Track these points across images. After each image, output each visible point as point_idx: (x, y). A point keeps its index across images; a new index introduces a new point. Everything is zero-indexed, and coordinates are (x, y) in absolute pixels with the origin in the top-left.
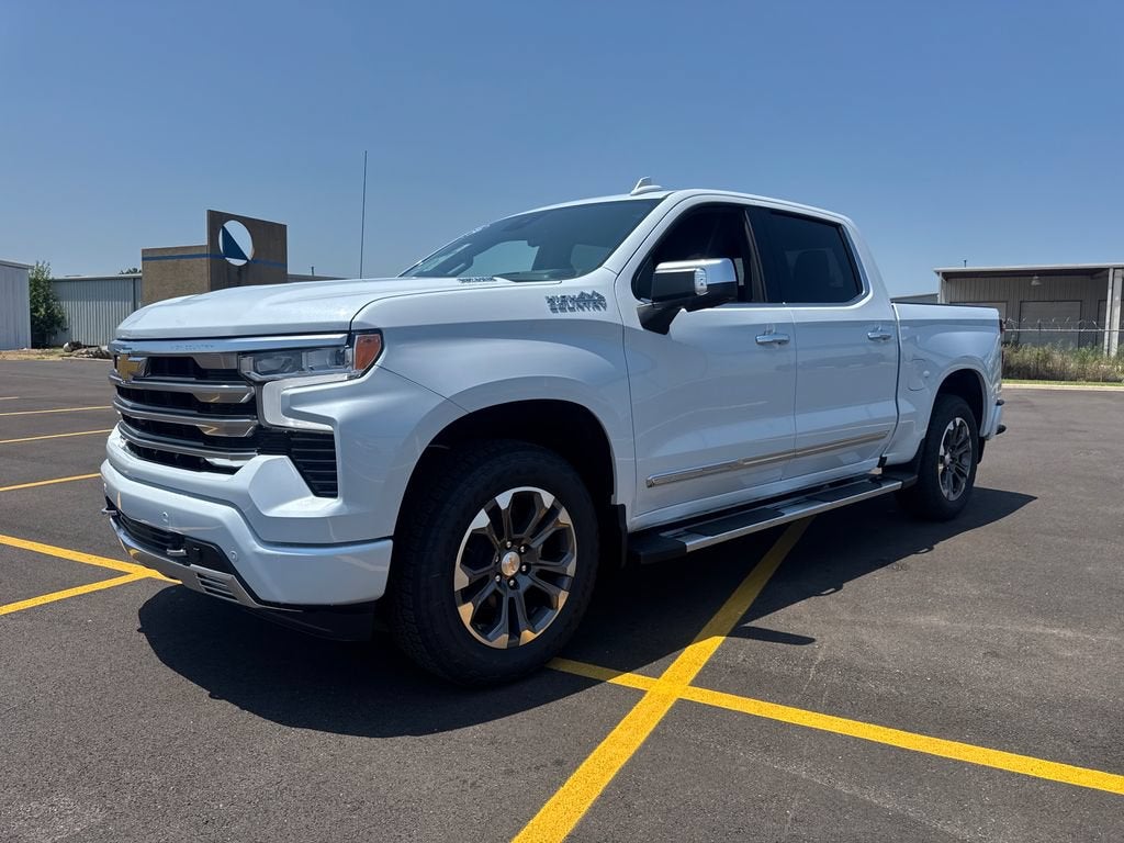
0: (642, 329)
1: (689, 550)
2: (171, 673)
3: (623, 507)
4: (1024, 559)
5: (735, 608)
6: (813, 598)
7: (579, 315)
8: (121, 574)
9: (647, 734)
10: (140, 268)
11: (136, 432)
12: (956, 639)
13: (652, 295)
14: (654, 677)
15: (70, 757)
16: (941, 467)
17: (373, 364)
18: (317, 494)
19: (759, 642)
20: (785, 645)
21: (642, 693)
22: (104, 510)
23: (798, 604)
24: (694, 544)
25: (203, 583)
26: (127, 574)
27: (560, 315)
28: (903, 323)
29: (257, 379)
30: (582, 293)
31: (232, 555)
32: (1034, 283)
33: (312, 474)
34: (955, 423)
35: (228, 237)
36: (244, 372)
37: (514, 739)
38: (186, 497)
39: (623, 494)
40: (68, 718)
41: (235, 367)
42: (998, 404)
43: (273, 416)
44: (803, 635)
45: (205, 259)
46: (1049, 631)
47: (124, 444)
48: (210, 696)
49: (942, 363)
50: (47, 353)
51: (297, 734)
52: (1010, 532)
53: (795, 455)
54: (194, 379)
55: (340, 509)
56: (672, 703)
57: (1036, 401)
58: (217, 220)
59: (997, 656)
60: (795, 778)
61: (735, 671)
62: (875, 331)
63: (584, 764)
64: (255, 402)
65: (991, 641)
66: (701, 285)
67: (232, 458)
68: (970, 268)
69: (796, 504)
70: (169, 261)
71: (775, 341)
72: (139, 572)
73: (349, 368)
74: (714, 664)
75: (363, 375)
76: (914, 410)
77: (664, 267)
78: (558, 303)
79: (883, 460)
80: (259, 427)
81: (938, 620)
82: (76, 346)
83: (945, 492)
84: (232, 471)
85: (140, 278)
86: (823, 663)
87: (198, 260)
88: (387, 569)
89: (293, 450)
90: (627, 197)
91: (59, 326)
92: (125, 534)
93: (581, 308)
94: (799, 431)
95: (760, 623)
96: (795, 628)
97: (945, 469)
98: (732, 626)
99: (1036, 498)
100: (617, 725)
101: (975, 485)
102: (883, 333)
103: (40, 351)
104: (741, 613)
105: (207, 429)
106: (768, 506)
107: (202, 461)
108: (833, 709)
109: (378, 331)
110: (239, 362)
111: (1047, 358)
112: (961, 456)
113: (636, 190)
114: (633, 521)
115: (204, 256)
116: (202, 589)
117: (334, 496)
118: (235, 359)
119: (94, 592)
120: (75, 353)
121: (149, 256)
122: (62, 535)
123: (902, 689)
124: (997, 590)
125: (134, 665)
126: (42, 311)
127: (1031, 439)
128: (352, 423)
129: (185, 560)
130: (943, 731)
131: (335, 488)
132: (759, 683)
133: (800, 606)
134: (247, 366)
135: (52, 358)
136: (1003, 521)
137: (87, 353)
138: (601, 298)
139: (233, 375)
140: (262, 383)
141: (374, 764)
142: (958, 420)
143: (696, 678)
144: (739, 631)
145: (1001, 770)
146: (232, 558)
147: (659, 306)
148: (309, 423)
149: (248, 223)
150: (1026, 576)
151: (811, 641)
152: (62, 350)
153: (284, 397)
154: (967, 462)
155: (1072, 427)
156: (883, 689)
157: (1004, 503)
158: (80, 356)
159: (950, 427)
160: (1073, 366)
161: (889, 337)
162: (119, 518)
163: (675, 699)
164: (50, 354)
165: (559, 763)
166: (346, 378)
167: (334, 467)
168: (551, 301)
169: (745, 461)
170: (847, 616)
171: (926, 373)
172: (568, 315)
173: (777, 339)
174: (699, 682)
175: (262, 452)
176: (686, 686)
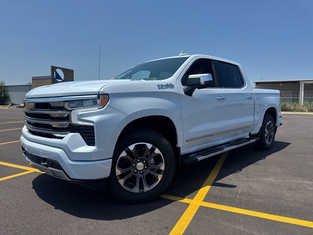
0: (184, 94)
1: (198, 160)
2: (42, 201)
3: (180, 147)
4: (292, 161)
5: (212, 177)
6: (234, 173)
7: (167, 90)
8: (26, 171)
9: (192, 217)
10: (31, 83)
11: (31, 127)
12: (278, 185)
13: (188, 85)
14: (192, 199)
15: (10, 231)
16: (266, 135)
17: (106, 105)
18: (88, 145)
19: (220, 187)
20: (229, 188)
21: (189, 204)
22: (21, 151)
23: (230, 175)
24: (200, 158)
25: (52, 173)
26: (28, 170)
27: (161, 90)
28: (256, 94)
29: (70, 109)
30: (167, 84)
31: (62, 164)
32: (280, 85)
33: (87, 139)
34: (269, 122)
35: (57, 74)
36: (66, 107)
37: (151, 220)
38: (47, 146)
39: (180, 144)
40: (10, 217)
41: (63, 106)
42: (280, 117)
43: (75, 121)
44: (233, 185)
45: (50, 80)
46: (304, 182)
47: (27, 130)
48: (55, 208)
49: (266, 105)
50: (4, 107)
51: (83, 220)
52: (286, 153)
53: (227, 132)
54: (50, 110)
55: (96, 149)
56: (198, 207)
57: (285, 117)
58: (54, 69)
59: (291, 190)
60: (240, 230)
61: (215, 196)
62: (248, 96)
63: (174, 228)
64: (69, 116)
65: (288, 185)
66: (202, 82)
67: (62, 134)
68: (263, 81)
69: (227, 146)
70: (40, 80)
71: (221, 99)
72: (32, 170)
73: (99, 106)
74: (209, 194)
75: (103, 108)
76: (259, 119)
77: (191, 76)
78: (161, 86)
79: (250, 133)
80: (70, 124)
81: (271, 179)
82: (13, 104)
83: (267, 142)
84: (62, 138)
85: (31, 85)
86: (241, 193)
87: (48, 80)
88: (110, 168)
89: (81, 131)
90: (178, 57)
91: (8, 99)
92: (28, 158)
93: (167, 88)
94: (228, 125)
95: (219, 181)
96: (231, 183)
97: (267, 136)
98: (212, 183)
99: (291, 144)
100: (182, 215)
101: (275, 140)
102: (250, 97)
103: (2, 106)
104: (214, 179)
105: (54, 125)
106: (220, 147)
107: (52, 135)
108: (247, 208)
109: (107, 94)
110: (64, 105)
111: (285, 105)
112: (271, 132)
113: (180, 55)
114: (183, 152)
115: (50, 79)
116: (52, 175)
117: (94, 145)
118: (63, 103)
119: (18, 176)
120: (12, 106)
121: (34, 79)
122: (8, 159)
123: (266, 201)
124: (286, 170)
125: (31, 200)
126: (3, 95)
127: (285, 127)
128: (99, 123)
129: (47, 166)
130: (281, 214)
131: (94, 143)
132: (223, 200)
133: (231, 176)
134: (66, 105)
135: (6, 108)
136: (283, 150)
137: (16, 106)
138: (173, 85)
139: (62, 108)
140: (71, 111)
141: (108, 230)
142: (270, 121)
143: (204, 199)
144: (214, 184)
145: (301, 226)
146: (62, 165)
147: (190, 88)
148: (86, 123)
149: (63, 69)
150: (294, 166)
151: (236, 186)
152: (9, 106)
153: (78, 115)
154: (272, 133)
155: (296, 124)
156: (260, 201)
157: (282, 145)
158: (14, 107)
159: (268, 123)
160: (292, 107)
161: (252, 98)
162: (26, 153)
163: (199, 206)
164: (5, 107)
165: (166, 228)
166: (97, 109)
167: (94, 136)
168: (158, 86)
169: (214, 134)
170: (245, 179)
171: (262, 108)
172: (163, 90)
173: (222, 98)
174: (205, 200)
175: (71, 132)
176: (201, 202)
